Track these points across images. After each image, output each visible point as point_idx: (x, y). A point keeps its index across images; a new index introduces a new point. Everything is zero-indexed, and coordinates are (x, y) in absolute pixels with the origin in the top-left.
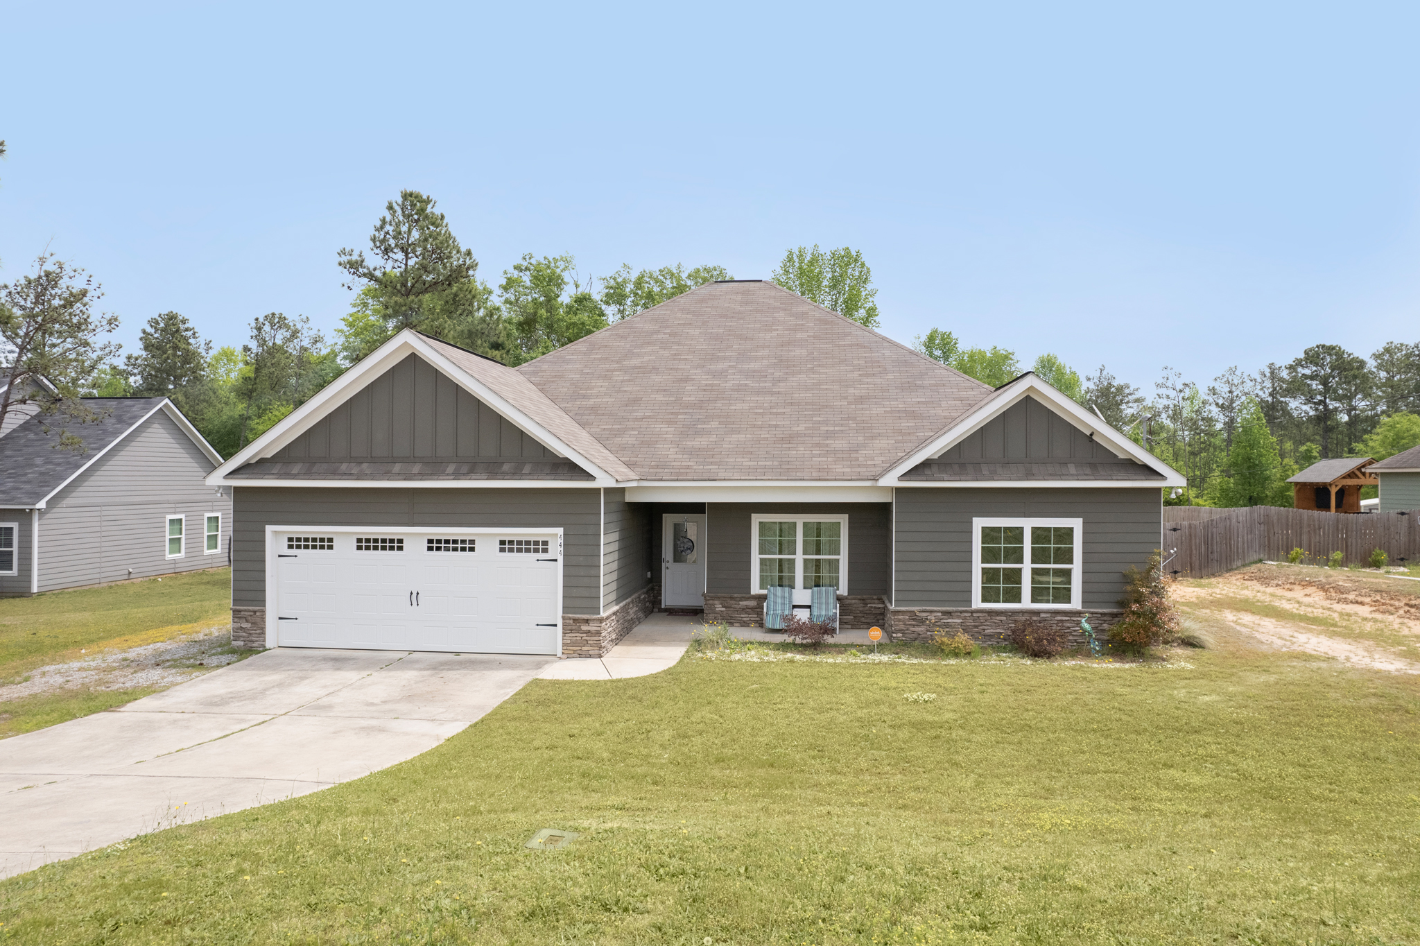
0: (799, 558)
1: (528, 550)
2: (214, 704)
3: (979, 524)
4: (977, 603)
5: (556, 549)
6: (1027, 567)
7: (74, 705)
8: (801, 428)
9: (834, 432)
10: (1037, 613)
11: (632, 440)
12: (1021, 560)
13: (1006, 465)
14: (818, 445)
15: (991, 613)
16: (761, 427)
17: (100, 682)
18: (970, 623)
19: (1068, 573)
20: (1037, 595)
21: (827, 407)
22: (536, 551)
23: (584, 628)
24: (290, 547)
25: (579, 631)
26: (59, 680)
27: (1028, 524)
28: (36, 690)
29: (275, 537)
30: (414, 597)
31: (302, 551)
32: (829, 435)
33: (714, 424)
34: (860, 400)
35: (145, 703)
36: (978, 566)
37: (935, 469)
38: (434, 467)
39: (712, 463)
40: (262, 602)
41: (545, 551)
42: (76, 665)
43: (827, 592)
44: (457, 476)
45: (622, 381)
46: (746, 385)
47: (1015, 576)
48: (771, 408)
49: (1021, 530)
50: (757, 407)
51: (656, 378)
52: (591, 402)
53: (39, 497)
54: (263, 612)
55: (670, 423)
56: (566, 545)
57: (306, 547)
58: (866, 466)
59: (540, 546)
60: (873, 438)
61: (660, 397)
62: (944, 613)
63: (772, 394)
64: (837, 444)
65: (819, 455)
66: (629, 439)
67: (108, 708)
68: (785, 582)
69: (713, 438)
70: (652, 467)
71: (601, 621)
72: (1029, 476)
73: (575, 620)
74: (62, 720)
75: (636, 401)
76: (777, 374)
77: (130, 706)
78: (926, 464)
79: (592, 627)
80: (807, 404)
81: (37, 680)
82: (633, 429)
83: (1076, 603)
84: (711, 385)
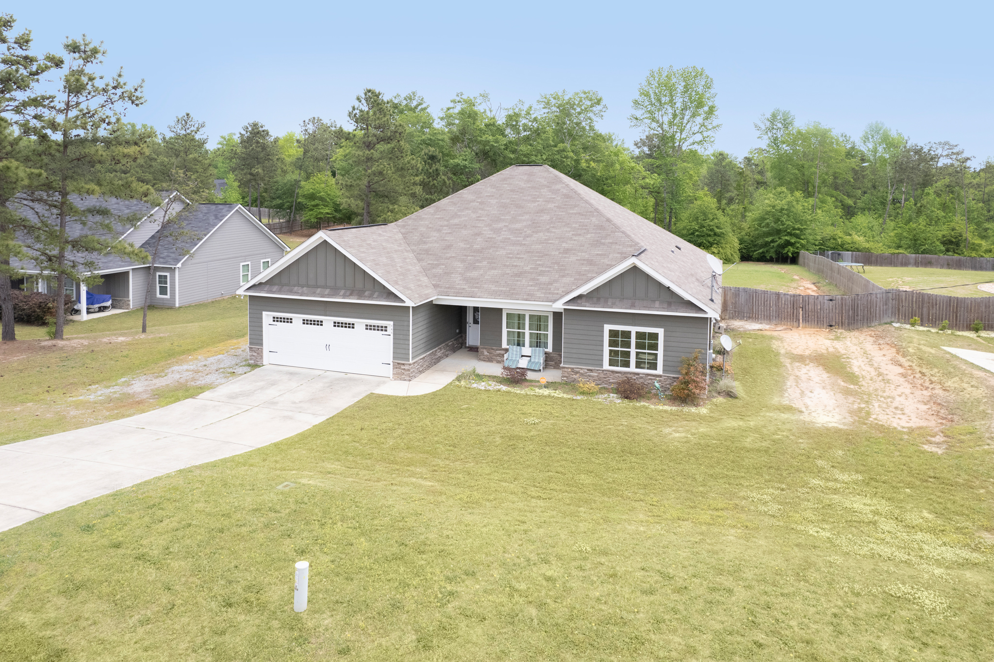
0: (527, 332)
1: (378, 330)
2: (233, 397)
3: (607, 328)
4: (606, 366)
5: (390, 330)
6: (633, 351)
7: (180, 394)
8: (527, 268)
9: (544, 271)
10: (638, 374)
11: (440, 271)
12: (629, 347)
13: (622, 299)
14: (533, 279)
15: (613, 372)
16: (508, 266)
17: (193, 379)
18: (602, 376)
19: (656, 355)
20: (638, 365)
21: (547, 255)
22: (382, 330)
23: (403, 367)
24: (274, 321)
25: (400, 368)
26: (177, 376)
27: (634, 330)
28: (169, 382)
29: (267, 317)
30: (328, 347)
31: (279, 323)
32: (542, 273)
33: (485, 263)
34: (567, 251)
35: (207, 394)
36: (606, 349)
37: (584, 299)
38: (335, 291)
39: (476, 287)
40: (262, 344)
41: (386, 331)
42: (185, 367)
43: (539, 350)
44: (344, 297)
45: (447, 233)
46: (509, 239)
47: (627, 354)
48: (518, 254)
49: (630, 332)
50: (510, 254)
51: (464, 232)
52: (426, 247)
53: (178, 261)
54: (262, 349)
55: (463, 261)
56: (394, 330)
57: (281, 321)
58: (553, 294)
59: (384, 329)
60: (563, 276)
61: (462, 245)
62: (589, 370)
63: (521, 245)
64: (544, 279)
65: (532, 286)
66: (439, 271)
67: (192, 396)
68: (520, 344)
69: (482, 272)
70: (446, 288)
71: (410, 365)
72: (633, 306)
73: (398, 363)
74: (175, 401)
75: (449, 247)
76: (529, 232)
77: (201, 396)
78: (580, 297)
79: (406, 367)
80: (537, 252)
81: (170, 375)
82: (443, 264)
83: (659, 371)
84: (491, 238)
